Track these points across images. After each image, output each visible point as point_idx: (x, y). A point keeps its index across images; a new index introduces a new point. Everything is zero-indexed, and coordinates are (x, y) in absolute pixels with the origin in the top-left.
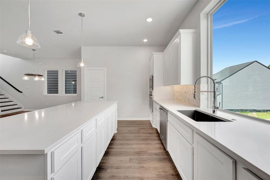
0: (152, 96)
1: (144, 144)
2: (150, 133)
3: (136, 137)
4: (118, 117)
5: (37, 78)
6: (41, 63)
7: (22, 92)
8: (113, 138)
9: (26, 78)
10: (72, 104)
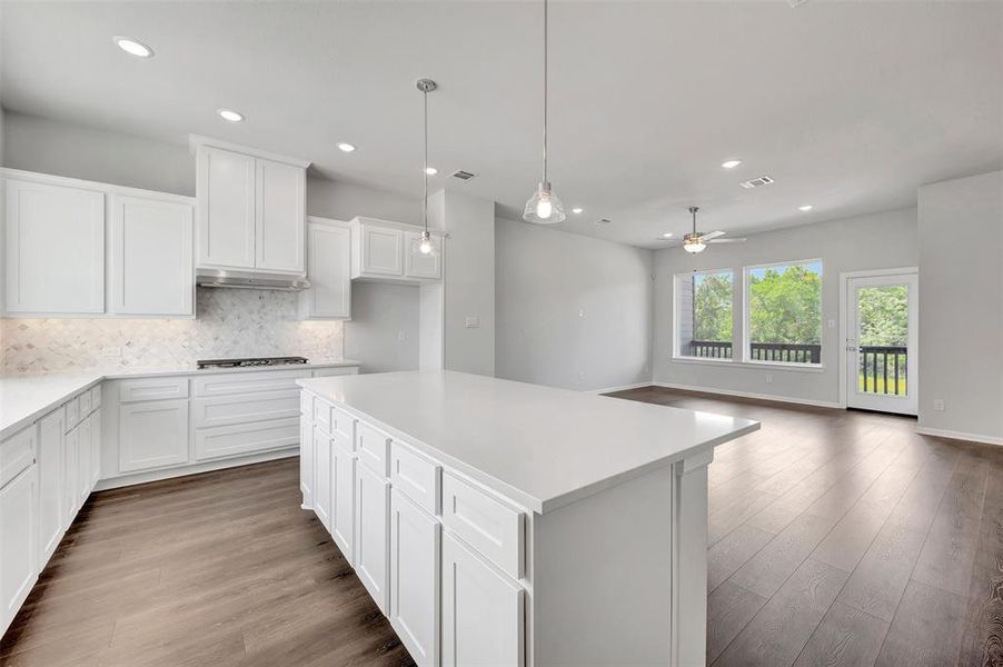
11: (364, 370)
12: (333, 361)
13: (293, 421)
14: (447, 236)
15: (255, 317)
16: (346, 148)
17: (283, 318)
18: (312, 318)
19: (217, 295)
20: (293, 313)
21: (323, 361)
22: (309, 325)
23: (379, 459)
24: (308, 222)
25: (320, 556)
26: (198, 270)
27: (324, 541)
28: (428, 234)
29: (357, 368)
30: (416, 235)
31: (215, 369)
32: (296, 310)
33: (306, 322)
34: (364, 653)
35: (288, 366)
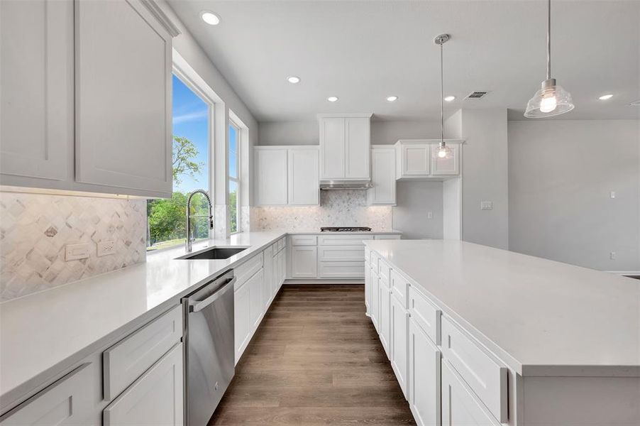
11: (404, 236)
12: (386, 230)
13: (361, 264)
14: (464, 143)
15: (346, 204)
16: (392, 99)
17: (359, 205)
18: (374, 204)
19: (329, 193)
20: (364, 202)
21: (380, 230)
22: (373, 209)
23: (402, 295)
24: (371, 148)
25: (374, 346)
26: (321, 181)
27: (375, 338)
28: (444, 144)
29: (400, 236)
30: (436, 146)
31: (328, 232)
32: (366, 199)
33: (371, 207)
34: (394, 418)
35: (361, 232)
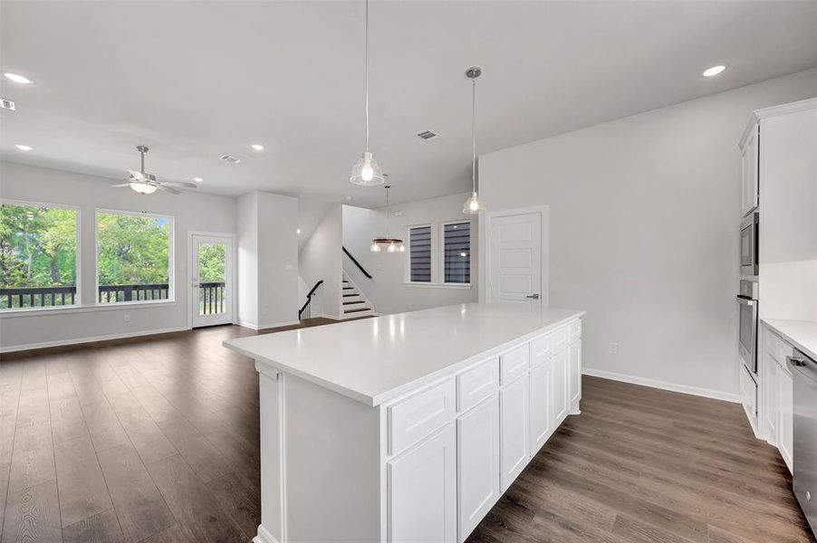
0: (750, 303)
1: (691, 488)
2: (736, 459)
3: (656, 452)
4: (584, 364)
5: (392, 248)
6: (400, 213)
7: (370, 277)
8: (565, 428)
9: (376, 248)
10: (461, 310)
